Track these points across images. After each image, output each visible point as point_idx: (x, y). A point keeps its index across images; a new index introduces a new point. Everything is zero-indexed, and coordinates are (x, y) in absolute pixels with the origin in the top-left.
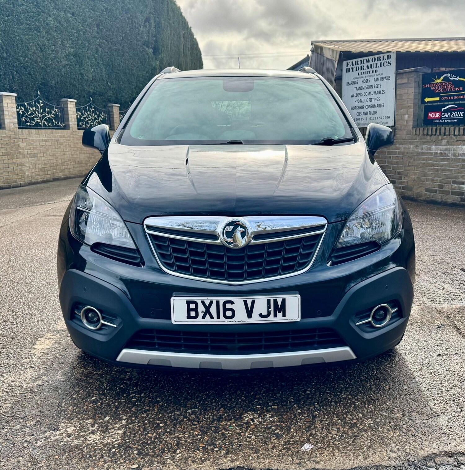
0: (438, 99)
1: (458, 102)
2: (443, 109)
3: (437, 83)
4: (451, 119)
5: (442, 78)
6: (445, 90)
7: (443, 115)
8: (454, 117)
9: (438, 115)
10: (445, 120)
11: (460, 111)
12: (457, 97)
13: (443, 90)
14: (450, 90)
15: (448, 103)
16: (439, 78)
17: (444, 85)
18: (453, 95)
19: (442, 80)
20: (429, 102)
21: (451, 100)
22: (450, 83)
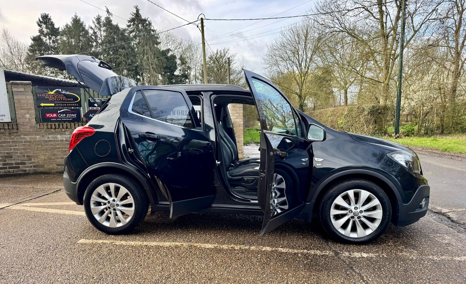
0: (53, 105)
1: (71, 108)
2: (59, 111)
3: (50, 94)
4: (67, 118)
5: (54, 91)
6: (58, 99)
7: (60, 115)
8: (69, 117)
9: (55, 115)
10: (61, 119)
11: (74, 113)
12: (70, 105)
13: (56, 99)
14: (62, 99)
15: (62, 108)
16: (52, 91)
17: (57, 96)
18: (66, 103)
19: (55, 93)
20: (44, 106)
21: (65, 106)
22: (62, 95)
